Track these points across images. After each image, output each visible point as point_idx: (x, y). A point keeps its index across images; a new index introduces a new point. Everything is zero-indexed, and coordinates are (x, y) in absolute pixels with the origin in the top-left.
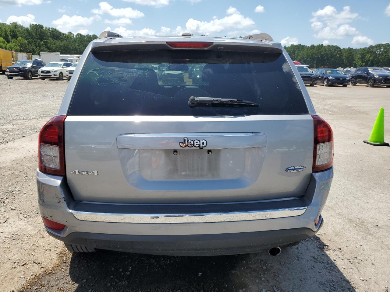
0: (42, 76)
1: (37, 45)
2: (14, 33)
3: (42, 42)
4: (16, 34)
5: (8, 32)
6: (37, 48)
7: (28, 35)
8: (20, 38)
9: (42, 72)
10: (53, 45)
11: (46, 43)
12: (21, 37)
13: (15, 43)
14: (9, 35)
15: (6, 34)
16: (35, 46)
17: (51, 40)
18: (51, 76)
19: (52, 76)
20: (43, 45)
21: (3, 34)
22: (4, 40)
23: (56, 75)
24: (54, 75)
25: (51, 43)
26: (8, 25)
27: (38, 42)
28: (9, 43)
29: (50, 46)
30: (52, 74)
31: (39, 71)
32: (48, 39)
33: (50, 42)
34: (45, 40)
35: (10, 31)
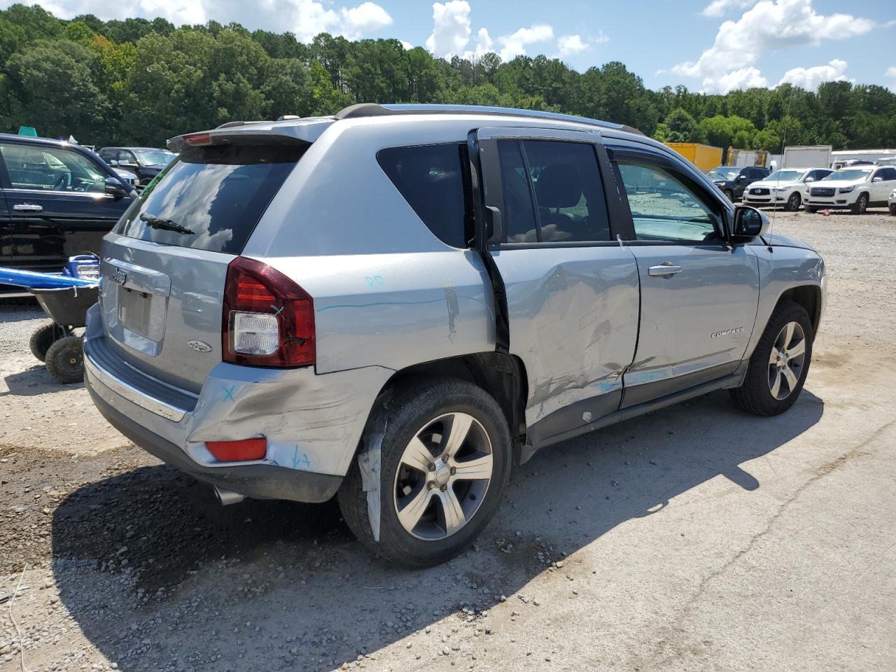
0: (749, 200)
1: (823, 130)
2: (778, 108)
3: (838, 123)
4: (782, 110)
5: (766, 107)
6: (820, 136)
7: (808, 108)
8: (788, 118)
9: (753, 192)
10: (863, 127)
11: (846, 124)
12: (792, 114)
13: (774, 131)
14: (765, 113)
15: (760, 113)
16: (819, 132)
17: (862, 115)
18: (769, 200)
19: (771, 202)
20: (838, 128)
21: (754, 113)
22: (752, 125)
23: (782, 199)
24: (778, 199)
25: (860, 122)
26: (770, 91)
27: (826, 123)
28: (761, 130)
29: (856, 129)
30: (772, 197)
31: (747, 190)
32: (854, 114)
33: (857, 121)
34: (847, 118)
35: (769, 105)
